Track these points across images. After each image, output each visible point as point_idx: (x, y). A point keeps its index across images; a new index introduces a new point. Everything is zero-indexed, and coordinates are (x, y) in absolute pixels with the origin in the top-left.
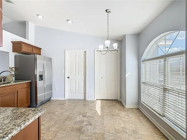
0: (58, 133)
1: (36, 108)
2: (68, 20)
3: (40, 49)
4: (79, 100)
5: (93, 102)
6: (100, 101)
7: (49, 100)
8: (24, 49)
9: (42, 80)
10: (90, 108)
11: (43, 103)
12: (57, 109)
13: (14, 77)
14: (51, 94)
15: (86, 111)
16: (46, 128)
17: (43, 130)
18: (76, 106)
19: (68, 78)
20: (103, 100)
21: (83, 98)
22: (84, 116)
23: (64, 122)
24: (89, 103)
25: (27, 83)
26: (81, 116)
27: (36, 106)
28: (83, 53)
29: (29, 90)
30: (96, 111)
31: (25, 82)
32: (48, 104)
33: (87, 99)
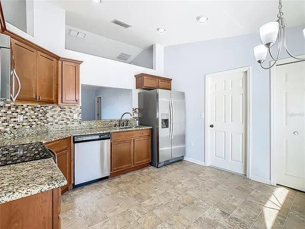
1: (157, 167)
2: (198, 18)
3: (169, 81)
4: (233, 174)
7: (180, 160)
8: (147, 83)
9: (167, 127)
10: (249, 199)
11: (168, 163)
12: (183, 179)
13: (137, 121)
14: (184, 150)
15: (235, 204)
18: (219, 184)
19: (212, 126)
21: (241, 172)
22: (224, 213)
23: (180, 208)
24: (252, 187)
25: (147, 129)
26: (218, 210)
27: (158, 165)
28: (242, 76)
29: (150, 140)
30: (262, 215)
31: (143, 128)
32: (175, 166)
33: (251, 176)
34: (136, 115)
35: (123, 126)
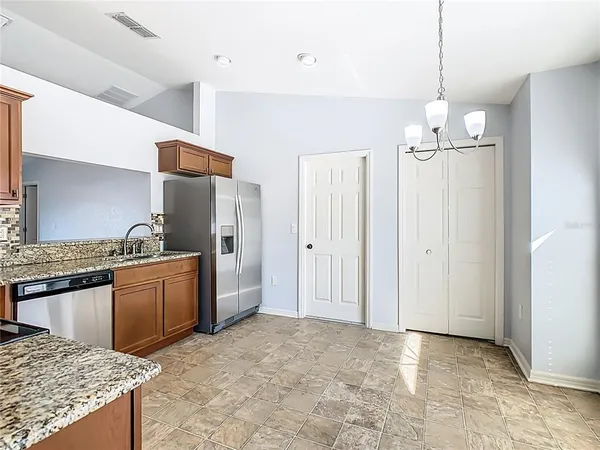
0: (257, 434)
1: (212, 334)
2: (300, 57)
3: (229, 159)
4: (346, 325)
5: (391, 337)
6: (418, 337)
7: (252, 314)
9: (231, 251)
10: (378, 358)
11: (233, 323)
12: (269, 347)
13: (162, 242)
14: (259, 294)
15: (363, 369)
16: (224, 407)
17: (216, 411)
18: (330, 344)
19: (310, 247)
20: (432, 337)
21: (357, 319)
22: (351, 387)
23: (281, 397)
24: (378, 341)
25: (190, 258)
26: (341, 384)
27: (213, 328)
28: (358, 164)
29: (196, 280)
30: (399, 376)
32: (246, 326)
33: (372, 324)
34: (159, 229)
35: (131, 253)
